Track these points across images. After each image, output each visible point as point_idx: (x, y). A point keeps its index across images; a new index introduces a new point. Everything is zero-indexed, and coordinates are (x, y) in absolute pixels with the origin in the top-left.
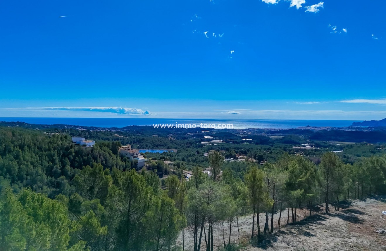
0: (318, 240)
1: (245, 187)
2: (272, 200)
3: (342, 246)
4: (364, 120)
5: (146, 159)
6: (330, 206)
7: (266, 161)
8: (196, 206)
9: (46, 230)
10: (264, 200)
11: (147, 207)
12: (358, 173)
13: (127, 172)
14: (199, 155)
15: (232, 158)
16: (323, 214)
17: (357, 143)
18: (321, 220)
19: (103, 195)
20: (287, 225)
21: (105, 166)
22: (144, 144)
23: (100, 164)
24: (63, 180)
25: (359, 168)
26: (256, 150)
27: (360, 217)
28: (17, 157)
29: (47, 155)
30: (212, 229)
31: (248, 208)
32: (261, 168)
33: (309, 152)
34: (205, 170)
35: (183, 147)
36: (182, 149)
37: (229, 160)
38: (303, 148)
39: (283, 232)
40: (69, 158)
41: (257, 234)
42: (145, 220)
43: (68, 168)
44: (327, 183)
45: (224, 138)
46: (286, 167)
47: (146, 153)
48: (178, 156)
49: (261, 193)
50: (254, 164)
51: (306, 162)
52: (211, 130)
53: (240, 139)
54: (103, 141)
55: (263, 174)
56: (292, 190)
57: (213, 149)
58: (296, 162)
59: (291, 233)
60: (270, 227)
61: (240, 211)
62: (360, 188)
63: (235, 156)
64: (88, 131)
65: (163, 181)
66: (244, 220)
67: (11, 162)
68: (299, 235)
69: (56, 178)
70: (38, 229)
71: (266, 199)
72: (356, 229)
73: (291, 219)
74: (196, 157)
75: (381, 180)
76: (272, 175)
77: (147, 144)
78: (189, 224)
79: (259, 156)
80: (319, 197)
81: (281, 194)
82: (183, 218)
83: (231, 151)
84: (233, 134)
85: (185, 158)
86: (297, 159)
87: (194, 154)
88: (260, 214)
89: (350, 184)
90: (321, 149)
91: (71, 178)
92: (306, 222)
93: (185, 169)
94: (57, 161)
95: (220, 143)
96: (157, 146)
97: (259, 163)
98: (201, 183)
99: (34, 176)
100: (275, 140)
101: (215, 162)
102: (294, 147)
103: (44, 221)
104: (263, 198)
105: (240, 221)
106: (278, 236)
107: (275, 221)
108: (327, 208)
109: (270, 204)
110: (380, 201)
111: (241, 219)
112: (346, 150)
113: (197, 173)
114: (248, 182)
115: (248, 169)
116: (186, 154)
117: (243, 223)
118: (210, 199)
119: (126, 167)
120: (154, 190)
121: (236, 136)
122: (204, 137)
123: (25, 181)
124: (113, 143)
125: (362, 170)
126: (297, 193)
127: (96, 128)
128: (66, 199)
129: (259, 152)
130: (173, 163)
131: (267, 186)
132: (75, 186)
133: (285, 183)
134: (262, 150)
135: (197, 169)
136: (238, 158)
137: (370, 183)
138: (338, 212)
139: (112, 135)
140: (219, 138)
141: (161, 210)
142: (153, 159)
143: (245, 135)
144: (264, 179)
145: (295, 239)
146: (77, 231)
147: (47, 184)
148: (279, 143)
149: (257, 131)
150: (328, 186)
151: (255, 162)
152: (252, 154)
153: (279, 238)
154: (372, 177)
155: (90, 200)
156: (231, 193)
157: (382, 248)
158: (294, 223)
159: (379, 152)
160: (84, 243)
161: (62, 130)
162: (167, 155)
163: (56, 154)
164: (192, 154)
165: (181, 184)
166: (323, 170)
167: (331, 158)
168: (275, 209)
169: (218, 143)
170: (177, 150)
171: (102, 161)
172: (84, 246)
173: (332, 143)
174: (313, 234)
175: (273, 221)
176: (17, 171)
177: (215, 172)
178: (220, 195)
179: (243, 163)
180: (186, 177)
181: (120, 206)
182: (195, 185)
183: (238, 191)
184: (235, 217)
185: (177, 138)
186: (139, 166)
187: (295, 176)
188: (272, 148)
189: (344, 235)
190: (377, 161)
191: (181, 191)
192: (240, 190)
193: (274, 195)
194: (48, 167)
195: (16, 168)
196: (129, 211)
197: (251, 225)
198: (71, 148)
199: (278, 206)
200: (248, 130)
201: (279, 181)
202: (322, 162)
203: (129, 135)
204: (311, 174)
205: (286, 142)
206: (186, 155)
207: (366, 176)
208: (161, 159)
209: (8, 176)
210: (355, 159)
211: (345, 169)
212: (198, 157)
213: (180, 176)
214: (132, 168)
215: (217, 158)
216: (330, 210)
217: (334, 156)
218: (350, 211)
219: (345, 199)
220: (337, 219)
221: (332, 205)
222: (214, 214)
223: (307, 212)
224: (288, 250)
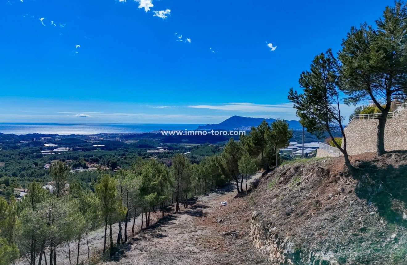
0: (169, 239)
1: (96, 199)
2: (126, 208)
3: (189, 241)
4: (207, 124)
6: (180, 205)
7: (120, 167)
8: (33, 230)
10: (117, 210)
12: (203, 171)
14: (38, 168)
15: (81, 168)
16: (174, 213)
17: (202, 144)
18: (172, 219)
20: (140, 231)
25: (203, 167)
26: (109, 157)
27: (204, 210)
30: (55, 253)
31: (100, 221)
32: (114, 175)
33: (162, 155)
34: (47, 184)
35: (13, 158)
36: (12, 161)
37: (77, 170)
38: (157, 151)
39: (137, 239)
41: (110, 247)
44: (177, 183)
45: (71, 145)
46: (139, 172)
48: (6, 170)
49: (114, 202)
50: (107, 172)
51: (159, 165)
52: (54, 137)
53: (91, 146)
55: (116, 182)
56: (146, 195)
57: (57, 159)
58: (149, 166)
59: (145, 238)
60: (123, 237)
61: (90, 225)
62: (204, 184)
63: (85, 164)
66: (96, 235)
68: (152, 239)
71: (120, 208)
72: (201, 222)
73: (145, 224)
74: (32, 170)
76: (125, 182)
79: (112, 162)
80: (171, 197)
81: (135, 200)
82: (13, 248)
83: (80, 160)
84: (82, 141)
85: (18, 173)
86: (151, 163)
87: (30, 167)
88: (112, 226)
89: (196, 182)
90: (173, 152)
92: (159, 224)
93: (17, 186)
95: (66, 152)
97: (112, 170)
98: (39, 201)
100: (129, 145)
101: (59, 175)
102: (149, 151)
104: (116, 207)
105: (90, 237)
106: (132, 244)
107: (129, 229)
108: (178, 207)
109: (123, 212)
110: (219, 194)
111: (92, 235)
112: (194, 151)
113: (34, 189)
114: (99, 192)
115: (99, 179)
116: (18, 167)
117: (94, 239)
118: (52, 218)
121: (86, 142)
122: (44, 145)
125: (205, 168)
126: (150, 197)
129: (112, 159)
131: (120, 194)
133: (139, 188)
134: (116, 156)
135: (34, 185)
136: (88, 167)
137: (212, 179)
138: (187, 210)
140: (64, 145)
143: (97, 141)
144: (117, 187)
145: (148, 243)
148: (134, 148)
149: (110, 136)
150: (178, 186)
151: (109, 170)
152: (104, 161)
153: (133, 246)
154: (213, 173)
156: (79, 208)
157: (221, 235)
158: (149, 227)
159: (218, 151)
164: (27, 167)
166: (174, 171)
167: (181, 160)
168: (129, 217)
169: (63, 152)
170: (4, 164)
173: (182, 145)
174: (164, 234)
175: (127, 230)
177: (58, 187)
178: (65, 213)
179: (95, 172)
180: (18, 196)
182: (31, 204)
183: (88, 203)
184: (85, 234)
185: (4, 148)
187: (149, 180)
188: (127, 153)
189: (192, 230)
190: (217, 159)
191: (9, 215)
192: (90, 202)
193: (127, 203)
197: (103, 239)
199: (132, 214)
200: (100, 135)
201: (132, 187)
202: (173, 163)
204: (164, 176)
205: (141, 146)
206: (18, 169)
207: (209, 173)
210: (201, 159)
211: (192, 168)
212: (36, 170)
213: (9, 196)
215: (62, 170)
216: (180, 208)
217: (183, 157)
218: (196, 207)
219: (193, 196)
220: (186, 216)
221: (182, 203)
222: (57, 235)
223: (160, 214)
224: (141, 256)
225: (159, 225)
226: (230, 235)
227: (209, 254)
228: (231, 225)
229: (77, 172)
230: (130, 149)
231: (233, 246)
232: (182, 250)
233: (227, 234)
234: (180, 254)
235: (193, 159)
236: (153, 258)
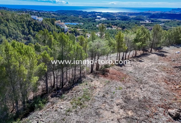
0: (145, 63)
1: (115, 41)
2: (127, 47)
3: (154, 66)
5: (68, 28)
6: (153, 49)
7: (126, 29)
8: (92, 50)
9: (26, 58)
10: (123, 47)
11: (70, 49)
12: (169, 35)
13: (60, 34)
14: (94, 26)
15: (110, 28)
16: (149, 53)
17: (172, 20)
18: (147, 55)
19: (50, 44)
20: (132, 57)
21: (49, 31)
22: (67, 20)
23: (47, 29)
24: (30, 36)
25: (170, 32)
26: (122, 24)
27: (165, 54)
28: (6, 25)
29: (20, 25)
31: (116, 50)
32: (123, 32)
33: (147, 24)
34: (97, 33)
35: (86, 22)
38: (145, 22)
39: (130, 60)
40: (31, 26)
42: (70, 55)
43: (32, 31)
44: (153, 39)
45: (107, 17)
46: (135, 32)
47: (68, 25)
48: (84, 26)
49: (122, 44)
51: (145, 29)
52: (100, 13)
53: (115, 18)
54: (47, 18)
55: (124, 35)
56: (137, 42)
57: (101, 23)
58: (140, 29)
59: (133, 61)
60: (124, 58)
61: (112, 51)
62: (168, 41)
63: (112, 26)
64: (39, 13)
65: (77, 38)
67: (4, 28)
68: (137, 61)
69: (27, 36)
70: (23, 58)
72: (162, 59)
73: (134, 55)
74: (92, 27)
75: (179, 38)
76: (128, 36)
77: (69, 20)
78: (89, 57)
79: (123, 26)
80: (148, 45)
82: (86, 54)
83: (110, 24)
84: (111, 15)
85: (87, 28)
88: (120, 53)
89: (164, 40)
90: (153, 23)
91: (34, 36)
93: (87, 33)
94: (26, 27)
95: (105, 20)
96: (73, 21)
97: (123, 30)
98: (94, 39)
99: (16, 34)
100: (132, 18)
101: (102, 29)
102: (141, 22)
103: (25, 54)
105: (111, 56)
107: (127, 56)
108: (151, 50)
109: (126, 49)
110: (176, 47)
111: (112, 55)
112: (166, 23)
113: (93, 34)
114: (117, 39)
115: (117, 33)
116: (87, 25)
117: (113, 57)
118: (99, 46)
119: (59, 31)
120: (73, 42)
121: (113, 16)
122: (97, 17)
123: (12, 37)
124: (52, 19)
126: (138, 44)
127: (43, 11)
128: (33, 45)
130: (82, 30)
131: (125, 41)
132: (36, 39)
133: (134, 39)
134: (125, 24)
135: (93, 33)
136: (113, 28)
137: (174, 39)
138: (156, 52)
139: (51, 15)
140: (104, 17)
141: (76, 51)
142: (72, 28)
143: (117, 16)
144: (124, 38)
145: (135, 63)
146: (40, 59)
147: (23, 38)
148: (134, 20)
149: (123, 14)
150: (153, 41)
151: (121, 29)
152: (120, 25)
154: (175, 36)
155: (44, 46)
156: (108, 44)
157: (172, 67)
158: (136, 57)
160: (44, 63)
161: (26, 12)
162: (79, 26)
163: (25, 24)
164: (90, 26)
165: (85, 40)
166: (153, 33)
167: (157, 27)
168: (128, 51)
169: (103, 20)
170: (83, 24)
171: (47, 28)
172: (44, 65)
173: (159, 20)
174: (143, 61)
176: (8, 32)
177: (101, 35)
178: (103, 45)
179: (115, 30)
180: (88, 37)
181: (58, 49)
182: (92, 40)
184: (109, 54)
185: (83, 17)
186: (65, 31)
187: (139, 36)
188: (130, 22)
189: (156, 62)
190: (179, 29)
191: (85, 43)
192: (113, 42)
193: (128, 45)
194: (22, 30)
195: (7, 30)
196: (62, 51)
197: (116, 58)
198: (31, 21)
200: (119, 13)
201: (131, 38)
202: (153, 29)
203: (59, 15)
204: (147, 35)
205: (137, 19)
207: (172, 36)
208: (75, 27)
209: (4, 34)
210: (169, 28)
211: (163, 32)
213: (85, 36)
214: (62, 32)
215: (103, 28)
217: (159, 26)
218: (161, 52)
219: (160, 46)
220: (155, 55)
221: (154, 49)
222: (100, 53)
223: (142, 52)
224: (131, 67)
225: (141, 57)
226: (178, 68)
227: (163, 73)
228: (179, 63)
229: (108, 29)
230: (132, 20)
231: (178, 73)
232: (150, 69)
233: (176, 67)
234: (148, 70)
235: (164, 28)
236: (136, 69)
